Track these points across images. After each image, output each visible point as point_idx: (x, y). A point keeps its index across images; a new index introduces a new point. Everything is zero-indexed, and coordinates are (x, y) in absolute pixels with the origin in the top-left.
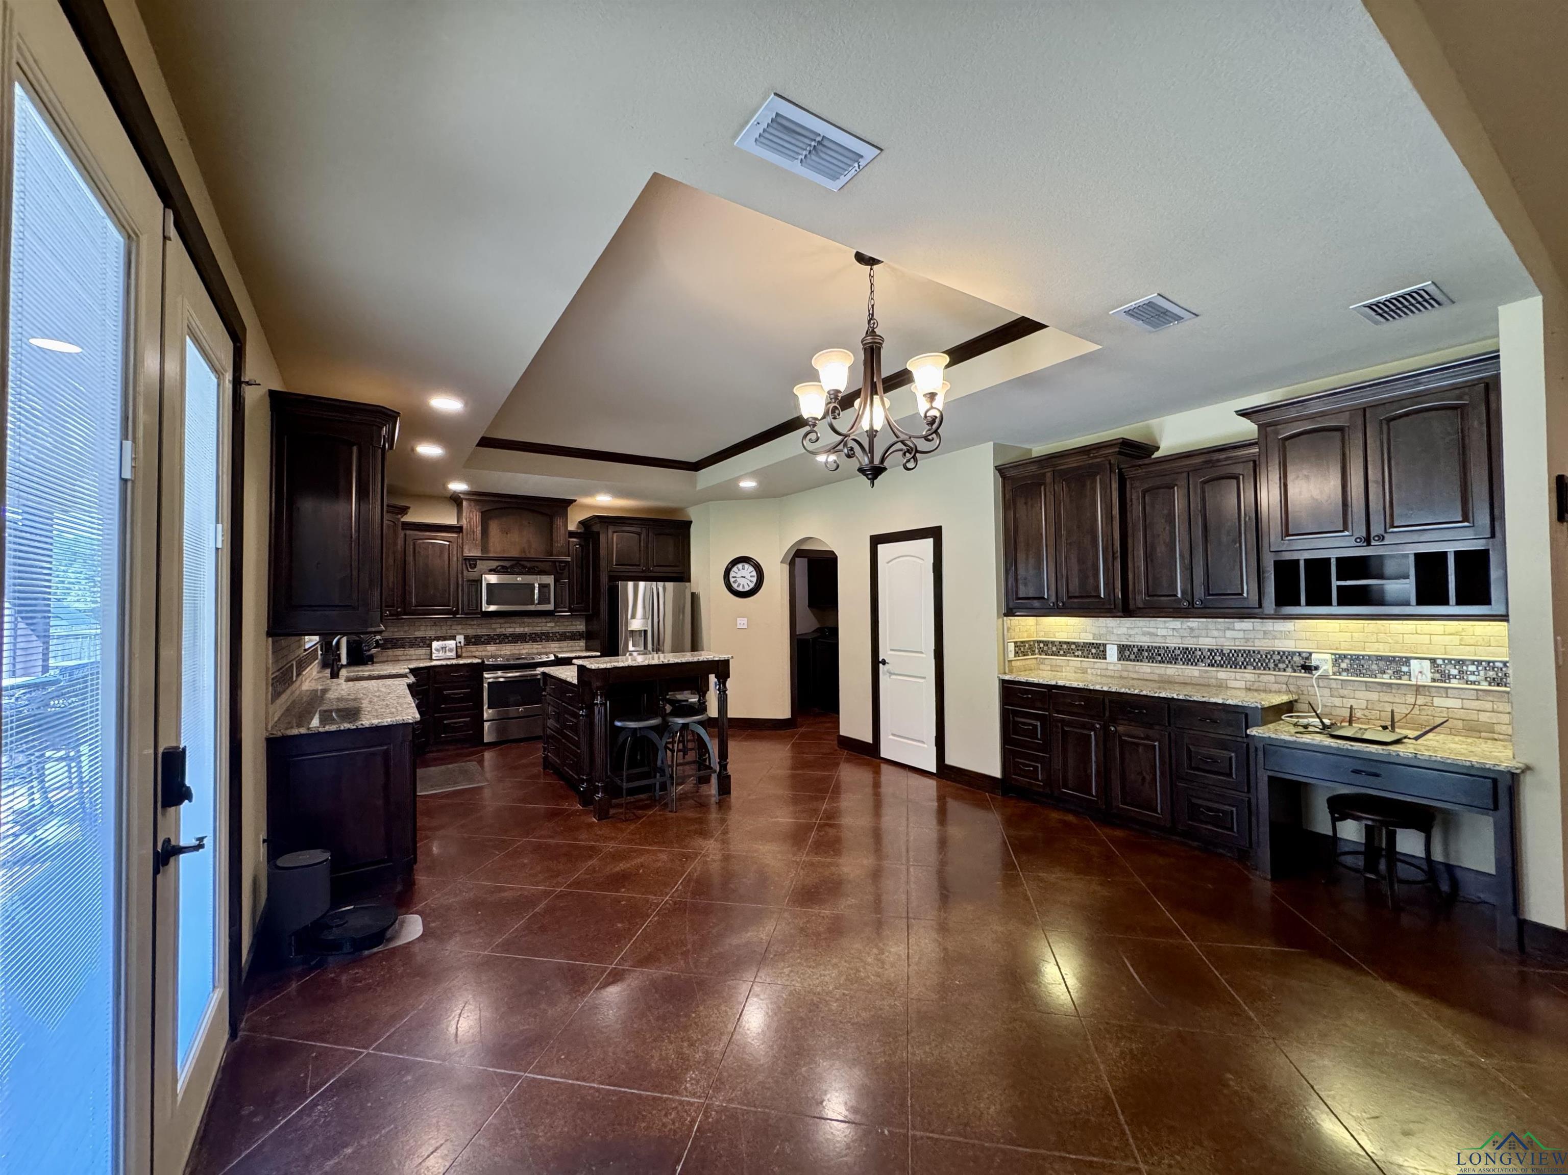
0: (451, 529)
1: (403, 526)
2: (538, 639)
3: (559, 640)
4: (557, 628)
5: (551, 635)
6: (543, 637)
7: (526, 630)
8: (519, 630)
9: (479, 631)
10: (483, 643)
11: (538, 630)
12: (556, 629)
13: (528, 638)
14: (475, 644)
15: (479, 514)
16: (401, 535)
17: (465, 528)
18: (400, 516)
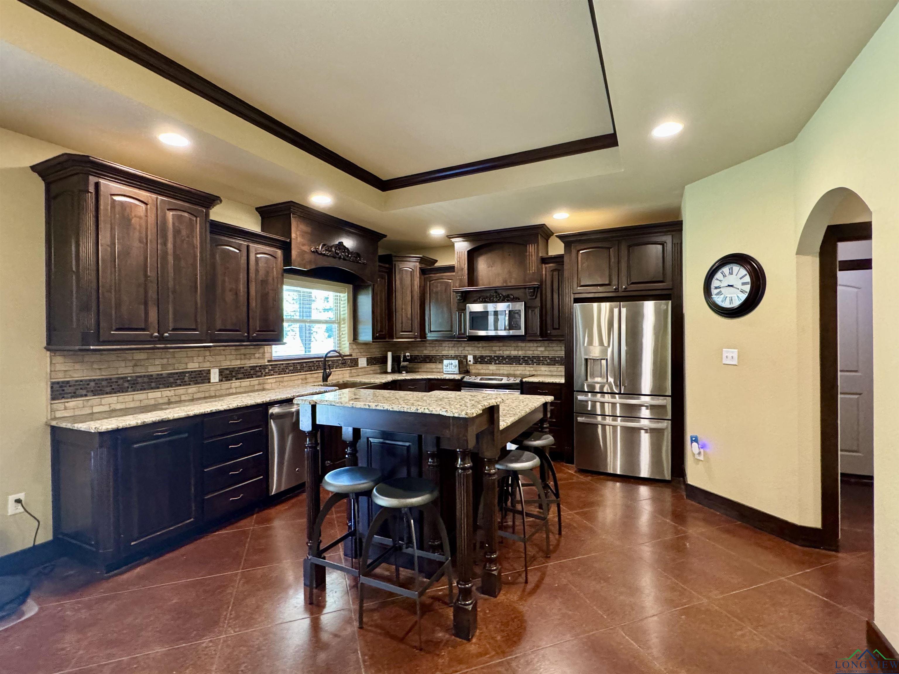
0: (451, 269)
1: (423, 272)
2: (530, 362)
4: (547, 352)
5: (541, 359)
6: (535, 361)
7: (521, 353)
8: (514, 353)
9: (483, 352)
10: (487, 363)
11: (529, 353)
12: (546, 354)
13: (522, 360)
14: (481, 363)
15: (466, 253)
16: (420, 278)
17: (456, 266)
18: (418, 264)
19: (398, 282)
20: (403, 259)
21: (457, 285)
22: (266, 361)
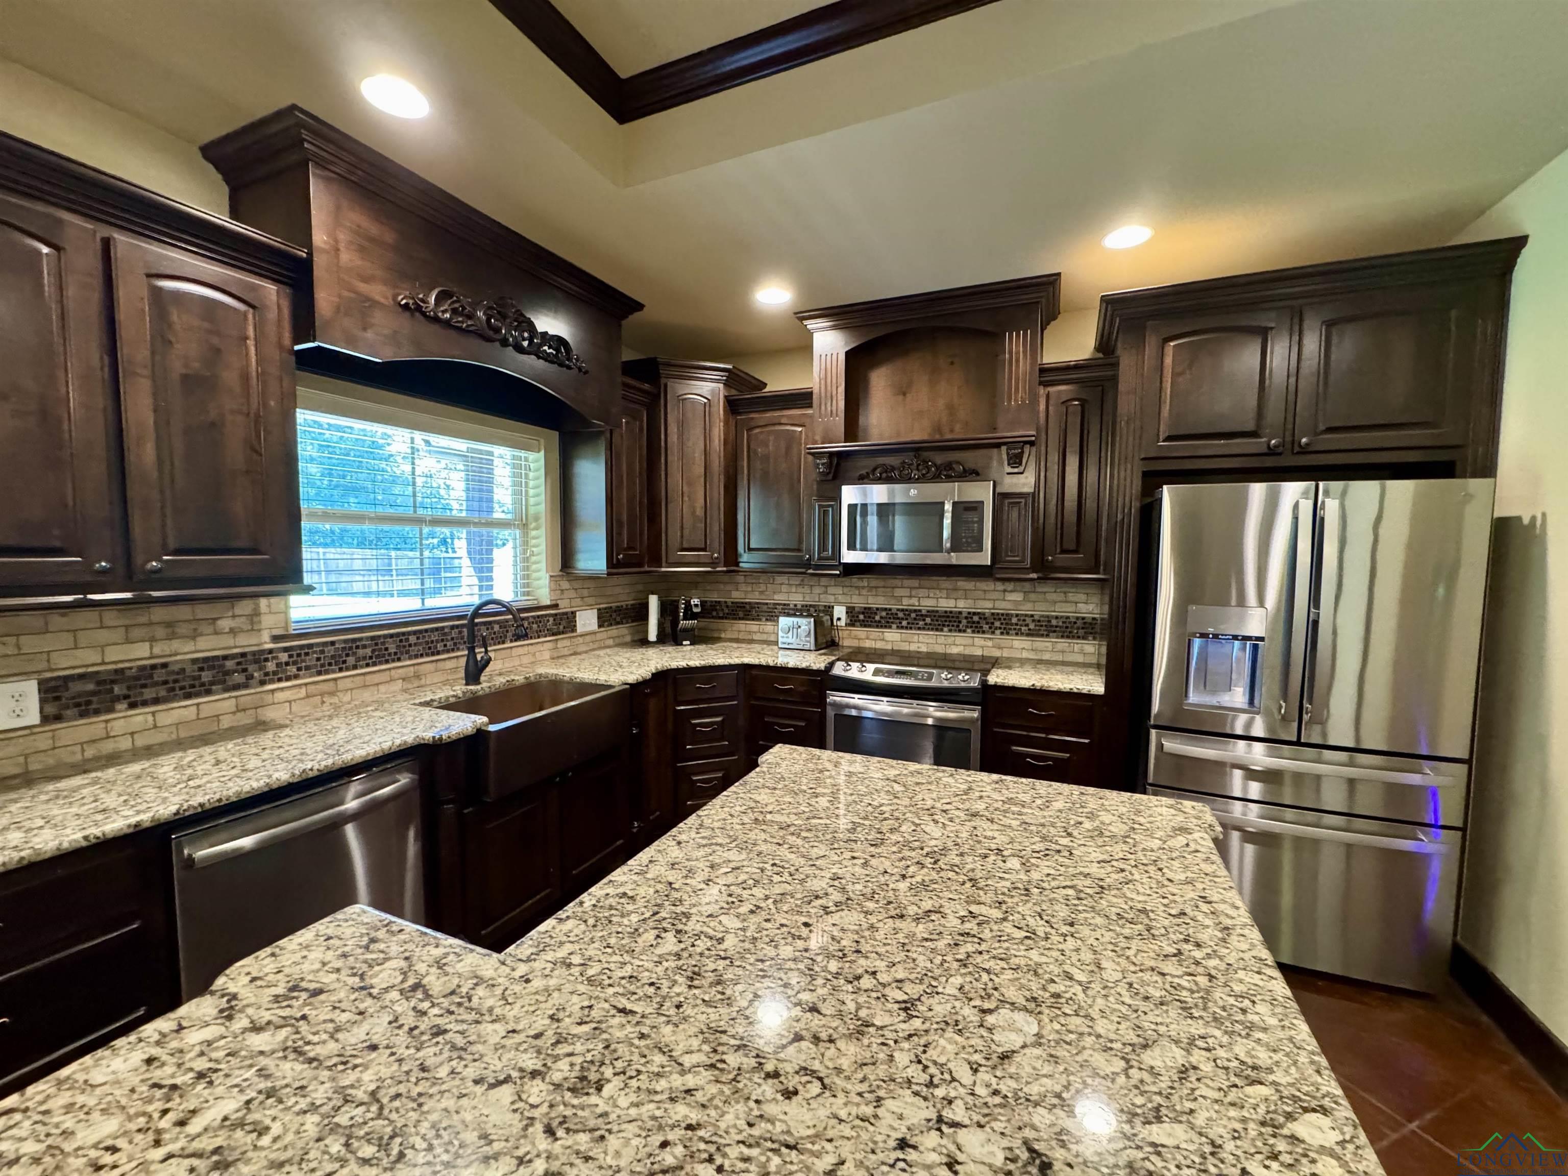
0: (803, 399)
1: (733, 406)
2: (986, 627)
3: (1030, 634)
4: (1029, 606)
5: (1014, 620)
6: (997, 624)
7: (963, 605)
8: (946, 604)
9: (871, 600)
10: (879, 625)
11: (985, 606)
12: (1026, 609)
13: (964, 622)
14: (864, 624)
15: (842, 357)
16: (726, 423)
17: (816, 391)
18: (721, 386)
19: (673, 429)
20: (687, 371)
21: (818, 438)
22: (266, 636)
